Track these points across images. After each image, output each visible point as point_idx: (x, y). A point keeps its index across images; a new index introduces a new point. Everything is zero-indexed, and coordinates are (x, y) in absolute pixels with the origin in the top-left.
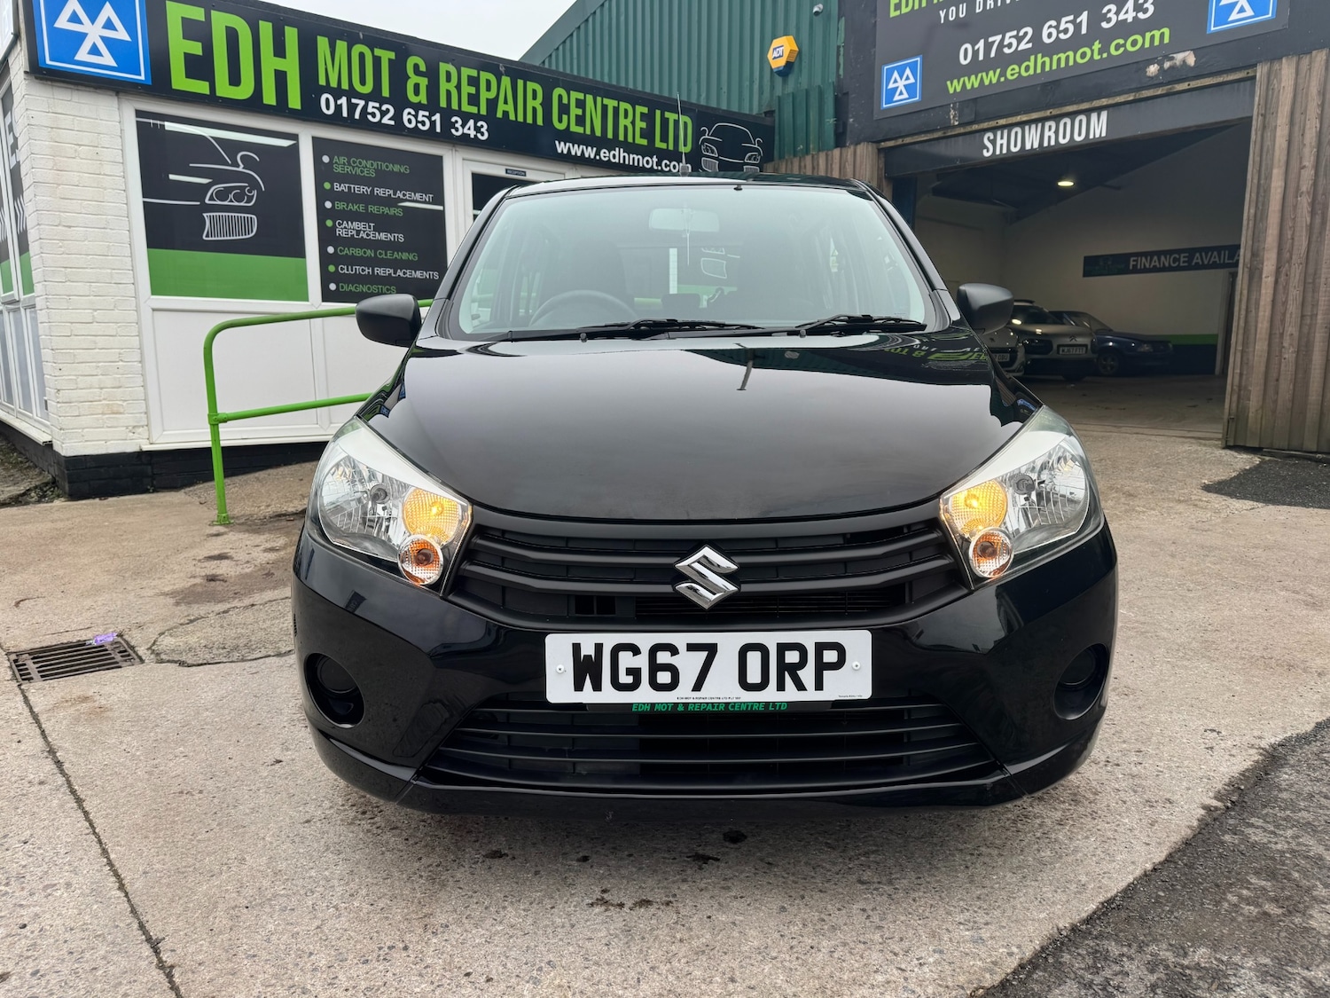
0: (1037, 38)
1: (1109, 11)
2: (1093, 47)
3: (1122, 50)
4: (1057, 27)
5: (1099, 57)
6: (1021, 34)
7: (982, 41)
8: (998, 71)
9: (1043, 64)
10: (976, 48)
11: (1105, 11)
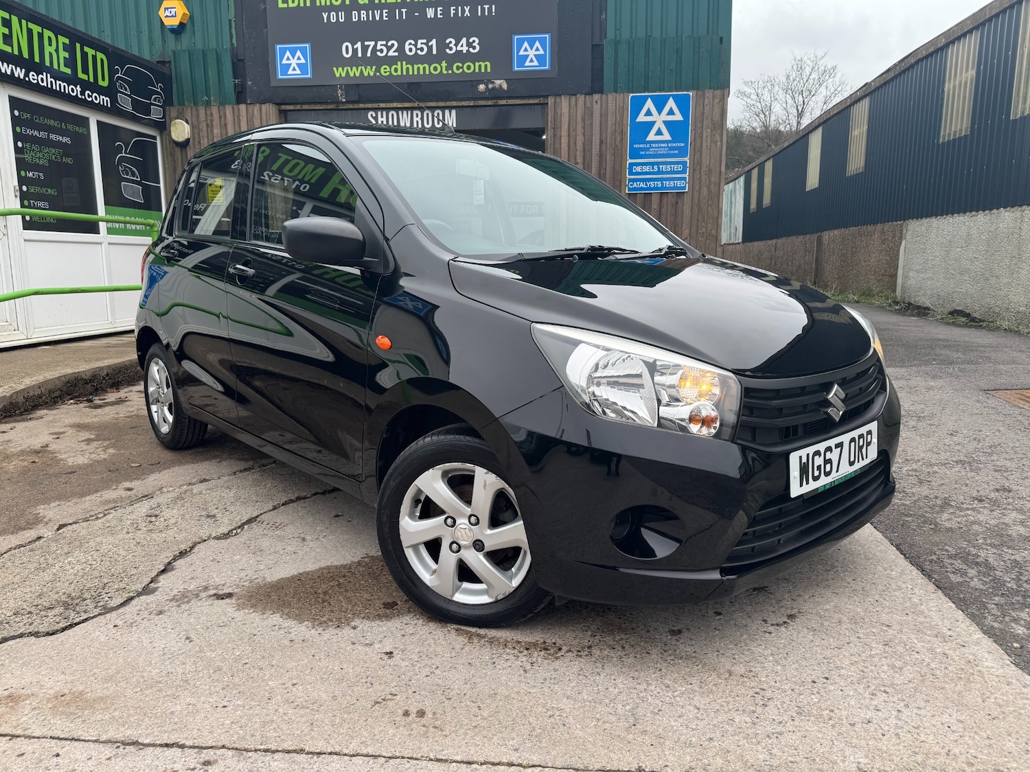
0: (401, 49)
1: (450, 42)
2: (442, 65)
3: (461, 70)
4: (415, 45)
5: (446, 72)
6: (389, 44)
7: (360, 43)
8: (374, 67)
9: (407, 69)
10: (355, 47)
11: (447, 41)
